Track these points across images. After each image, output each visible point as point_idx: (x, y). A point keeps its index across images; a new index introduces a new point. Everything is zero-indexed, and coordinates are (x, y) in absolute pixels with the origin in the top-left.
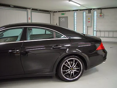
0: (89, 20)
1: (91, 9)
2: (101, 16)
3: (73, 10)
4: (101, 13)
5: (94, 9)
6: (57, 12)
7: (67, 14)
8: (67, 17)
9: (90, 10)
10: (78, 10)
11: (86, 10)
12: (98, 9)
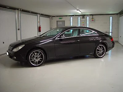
0: (83, 24)
1: (85, 15)
2: (93, 20)
3: (70, 16)
4: (93, 18)
5: (87, 15)
6: (55, 16)
7: (64, 19)
8: (64, 21)
9: (83, 16)
10: (74, 16)
11: (81, 15)
12: (91, 15)
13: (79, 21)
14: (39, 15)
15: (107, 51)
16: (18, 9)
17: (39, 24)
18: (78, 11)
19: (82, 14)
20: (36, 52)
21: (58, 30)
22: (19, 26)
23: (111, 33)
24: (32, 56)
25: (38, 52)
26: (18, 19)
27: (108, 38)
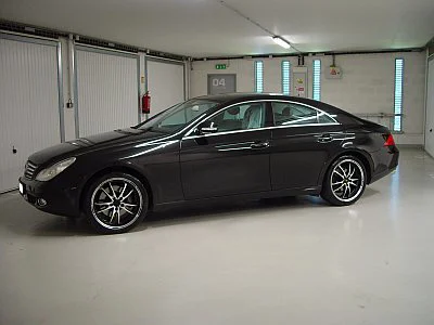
0: (301, 86)
1: (307, 54)
2: (334, 73)
3: (253, 57)
4: (334, 65)
5: (314, 54)
6: (202, 59)
7: (233, 67)
8: (235, 75)
9: (301, 57)
10: (267, 56)
12: (326, 54)
13: (286, 75)
14: (142, 56)
15: (368, 181)
16: (66, 36)
17: (142, 86)
18: (278, 41)
19: (293, 51)
20: (114, 183)
21: (196, 108)
22: (69, 94)
23: (397, 119)
24: (102, 197)
25: (121, 184)
26: (68, 68)
27: (376, 137)
